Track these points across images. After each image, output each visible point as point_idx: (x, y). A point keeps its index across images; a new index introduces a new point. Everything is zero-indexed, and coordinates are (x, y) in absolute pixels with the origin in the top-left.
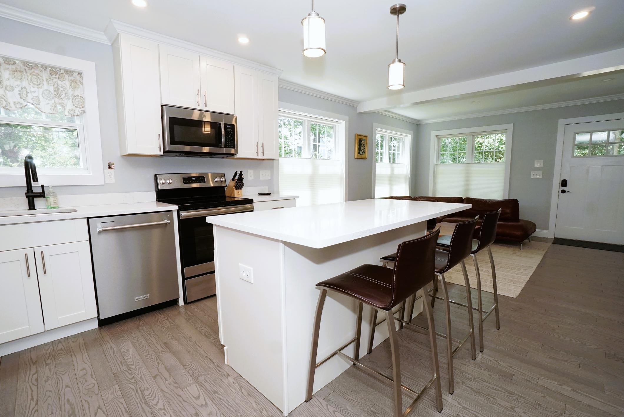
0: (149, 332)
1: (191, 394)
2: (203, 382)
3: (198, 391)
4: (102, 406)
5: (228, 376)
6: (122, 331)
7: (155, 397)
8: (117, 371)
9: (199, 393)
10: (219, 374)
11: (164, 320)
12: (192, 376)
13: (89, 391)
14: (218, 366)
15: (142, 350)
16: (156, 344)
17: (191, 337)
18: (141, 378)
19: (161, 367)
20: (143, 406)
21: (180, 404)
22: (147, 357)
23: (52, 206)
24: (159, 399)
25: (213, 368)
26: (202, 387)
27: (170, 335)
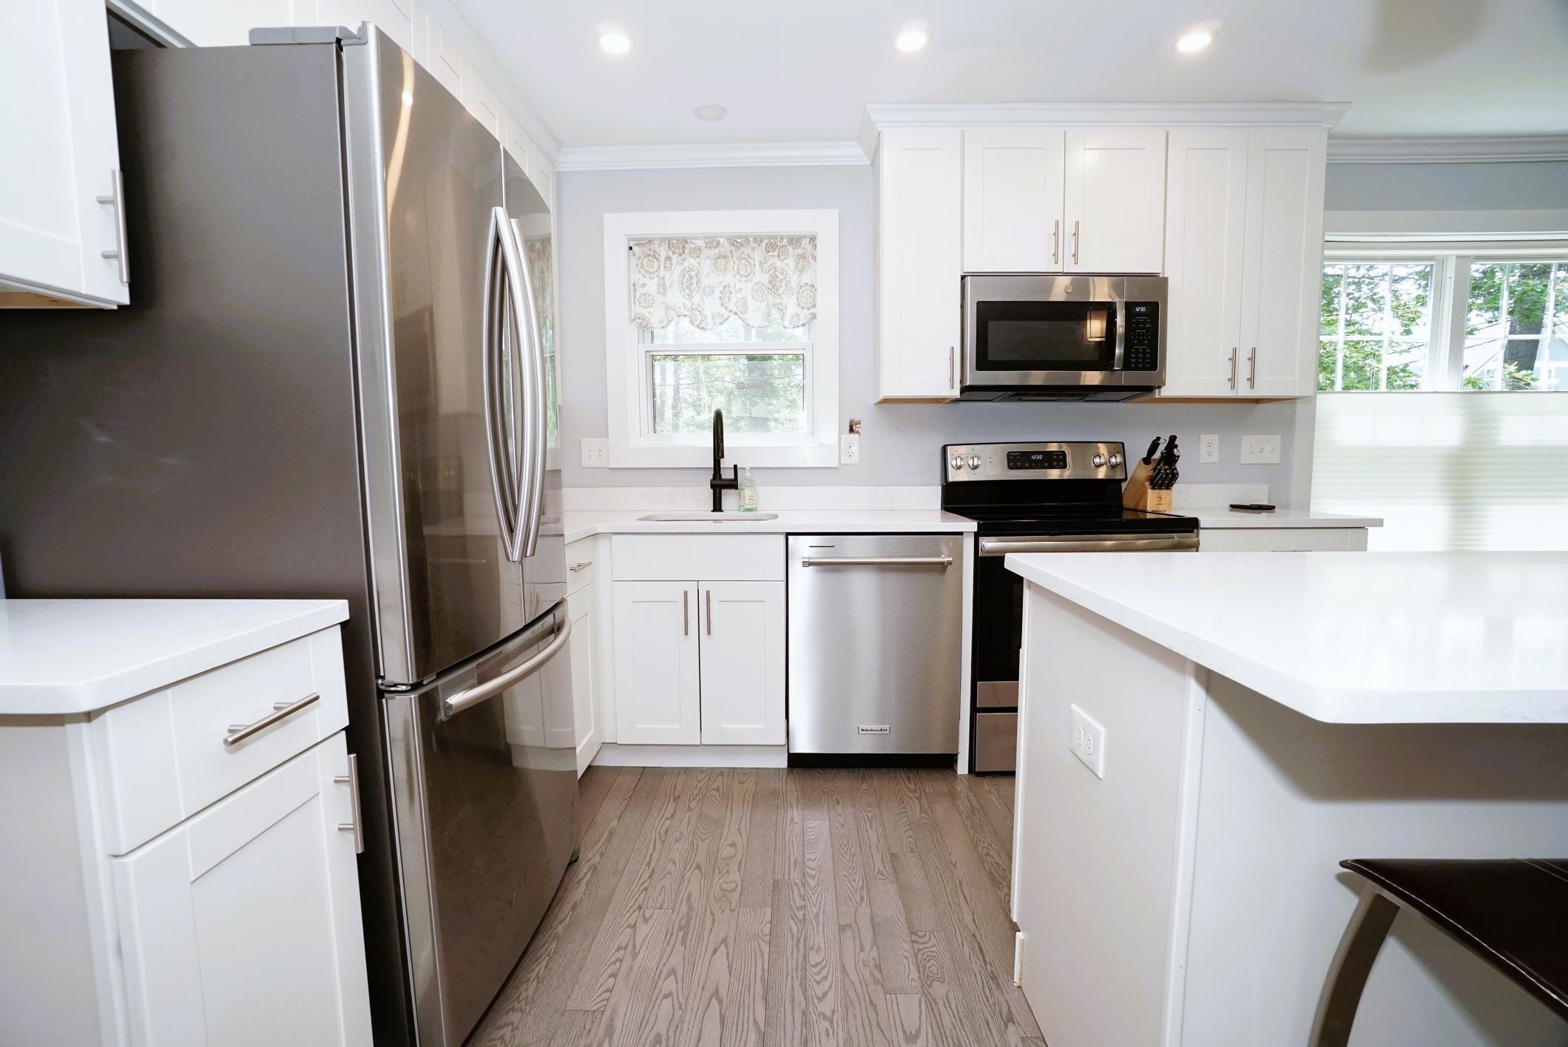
0: (870, 815)
1: (901, 1018)
2: (940, 1002)
3: (920, 1018)
4: (731, 941)
5: (1008, 1022)
6: (823, 791)
7: (825, 978)
8: (782, 877)
9: (920, 1027)
10: (988, 1000)
11: (912, 796)
12: (921, 969)
13: (723, 896)
14: (994, 978)
15: (841, 851)
16: (873, 850)
17: (955, 866)
18: (817, 915)
19: (864, 909)
20: (794, 985)
21: (868, 1029)
22: (846, 874)
23: (747, 507)
24: (830, 987)
25: (978, 976)
26: (932, 1015)
27: (911, 839)
